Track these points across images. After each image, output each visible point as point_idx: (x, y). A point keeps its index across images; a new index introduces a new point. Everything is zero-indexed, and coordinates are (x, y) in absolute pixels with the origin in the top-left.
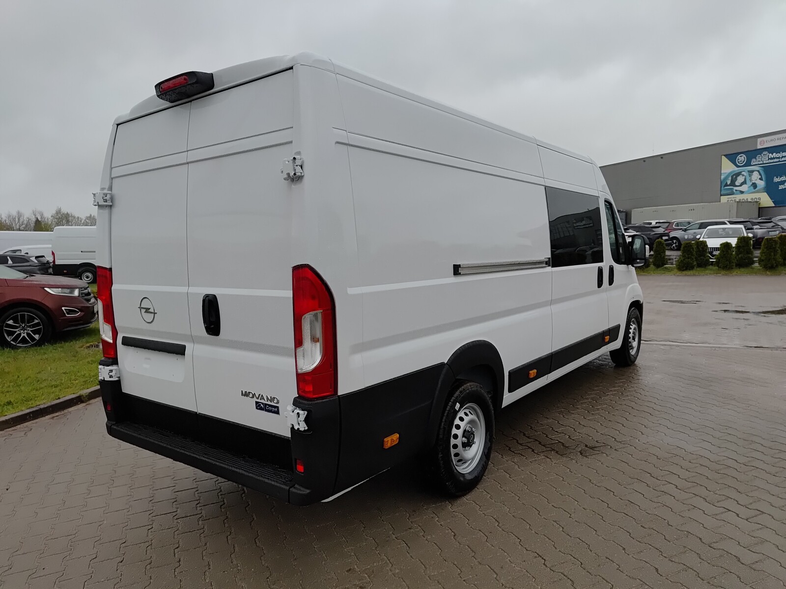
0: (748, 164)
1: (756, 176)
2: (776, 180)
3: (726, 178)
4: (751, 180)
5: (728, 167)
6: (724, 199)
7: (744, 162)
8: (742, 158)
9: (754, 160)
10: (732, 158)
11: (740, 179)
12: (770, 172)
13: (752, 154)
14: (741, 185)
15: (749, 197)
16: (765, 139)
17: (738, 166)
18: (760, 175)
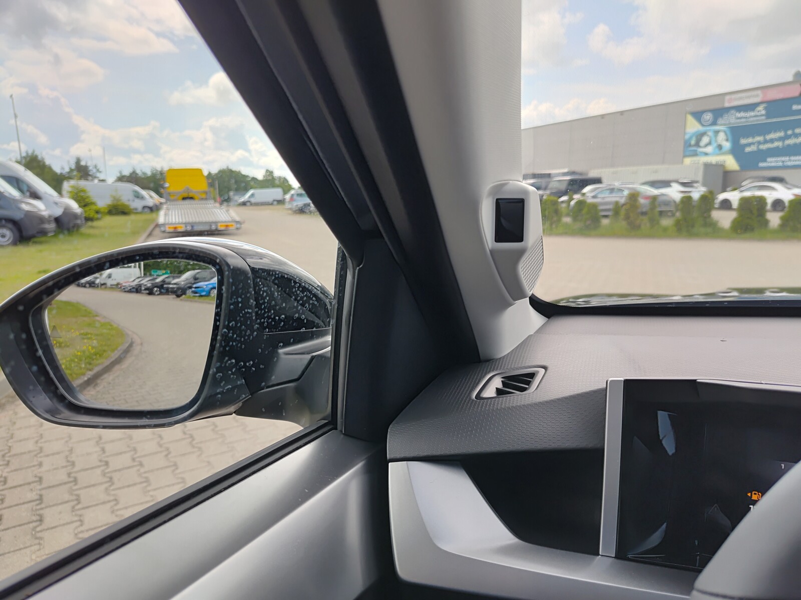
0: (714, 123)
1: (721, 137)
2: (743, 141)
3: (691, 138)
4: (716, 141)
5: (693, 126)
6: (688, 161)
7: (709, 121)
8: (708, 117)
9: (721, 119)
10: (698, 116)
11: (705, 140)
12: (736, 133)
13: (719, 113)
14: (706, 145)
15: (713, 159)
16: (733, 96)
17: (703, 125)
18: (726, 134)
